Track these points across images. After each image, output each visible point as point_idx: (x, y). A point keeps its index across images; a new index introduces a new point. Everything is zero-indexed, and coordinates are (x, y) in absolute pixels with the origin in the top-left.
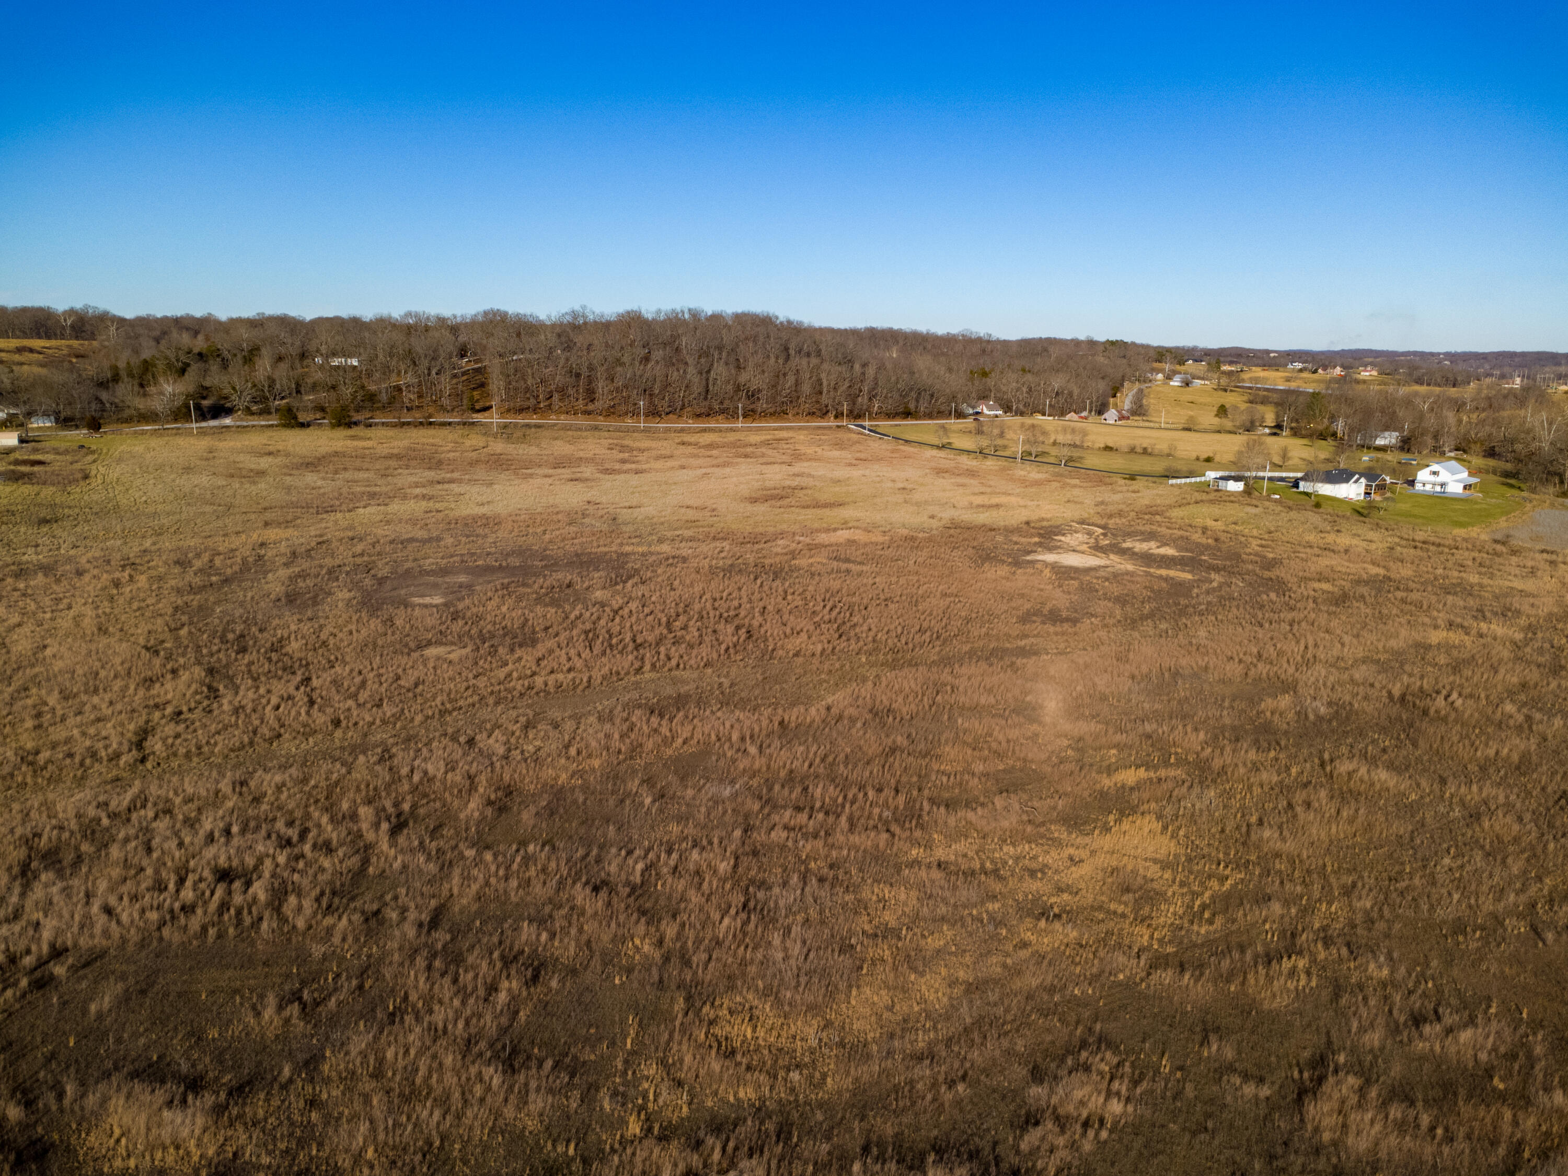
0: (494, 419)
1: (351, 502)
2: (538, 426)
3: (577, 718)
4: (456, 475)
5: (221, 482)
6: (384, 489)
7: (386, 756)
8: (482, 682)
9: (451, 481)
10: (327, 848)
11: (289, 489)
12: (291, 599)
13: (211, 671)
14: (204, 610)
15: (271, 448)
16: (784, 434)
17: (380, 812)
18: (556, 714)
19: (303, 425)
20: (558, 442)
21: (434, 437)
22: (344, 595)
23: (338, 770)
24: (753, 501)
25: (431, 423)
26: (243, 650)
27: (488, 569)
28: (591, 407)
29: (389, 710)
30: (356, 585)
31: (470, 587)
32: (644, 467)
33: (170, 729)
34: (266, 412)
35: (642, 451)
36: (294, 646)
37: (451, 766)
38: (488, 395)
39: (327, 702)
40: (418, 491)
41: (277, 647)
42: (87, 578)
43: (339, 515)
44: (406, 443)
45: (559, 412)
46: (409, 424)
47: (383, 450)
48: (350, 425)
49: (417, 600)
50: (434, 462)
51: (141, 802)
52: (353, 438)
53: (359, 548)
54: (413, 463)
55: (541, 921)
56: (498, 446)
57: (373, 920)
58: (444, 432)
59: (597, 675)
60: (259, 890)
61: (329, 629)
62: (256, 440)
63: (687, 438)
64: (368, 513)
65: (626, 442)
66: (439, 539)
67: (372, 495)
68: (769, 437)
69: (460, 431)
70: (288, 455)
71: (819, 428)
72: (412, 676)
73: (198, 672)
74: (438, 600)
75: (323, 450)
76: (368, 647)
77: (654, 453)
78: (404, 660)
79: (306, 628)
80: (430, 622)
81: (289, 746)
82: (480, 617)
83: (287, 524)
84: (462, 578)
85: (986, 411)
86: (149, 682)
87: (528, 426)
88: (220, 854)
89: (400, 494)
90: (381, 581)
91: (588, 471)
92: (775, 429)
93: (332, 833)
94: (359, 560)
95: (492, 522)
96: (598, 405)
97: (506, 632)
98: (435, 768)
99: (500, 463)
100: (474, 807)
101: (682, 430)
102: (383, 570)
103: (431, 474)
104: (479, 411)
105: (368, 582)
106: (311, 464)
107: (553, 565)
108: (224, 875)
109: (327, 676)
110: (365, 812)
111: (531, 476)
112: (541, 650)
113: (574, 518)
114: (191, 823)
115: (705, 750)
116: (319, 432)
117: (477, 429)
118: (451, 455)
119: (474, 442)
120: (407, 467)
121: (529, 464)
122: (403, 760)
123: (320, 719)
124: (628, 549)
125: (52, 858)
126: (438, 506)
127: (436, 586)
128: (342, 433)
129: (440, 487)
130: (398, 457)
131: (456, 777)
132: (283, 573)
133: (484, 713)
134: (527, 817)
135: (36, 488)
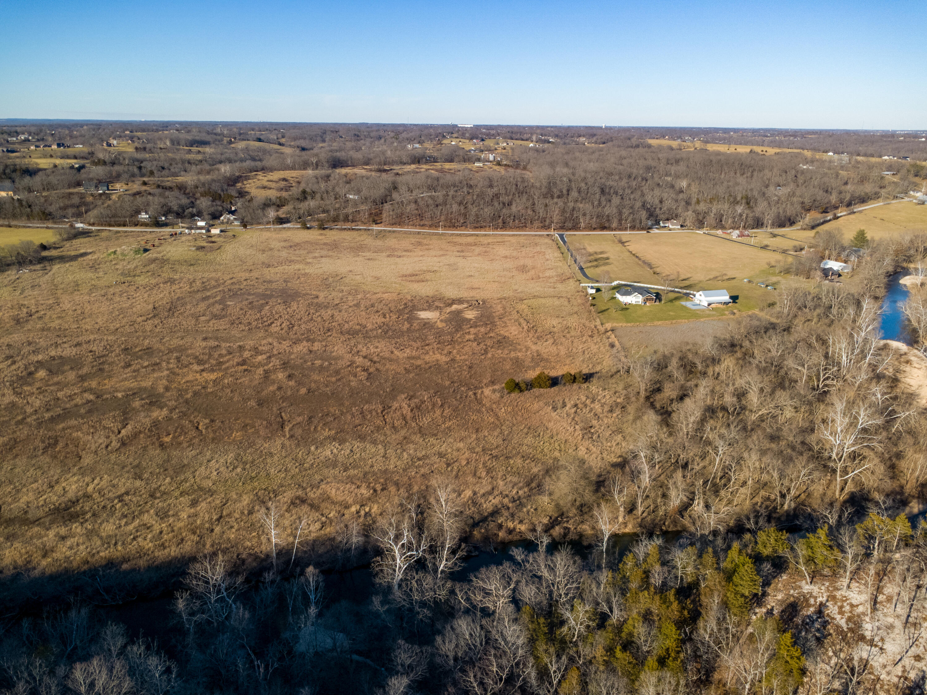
0: (379, 228)
2: (394, 232)
9: (327, 257)
19: (308, 228)
20: (394, 240)
21: (349, 235)
43: (269, 269)
48: (324, 229)
56: (368, 241)
63: (457, 239)
67: (291, 261)
75: (304, 240)
84: (252, 297)
85: (670, 226)
87: (390, 231)
101: (460, 235)
103: (325, 253)
116: (311, 232)
118: (345, 244)
128: (319, 232)
130: (325, 244)
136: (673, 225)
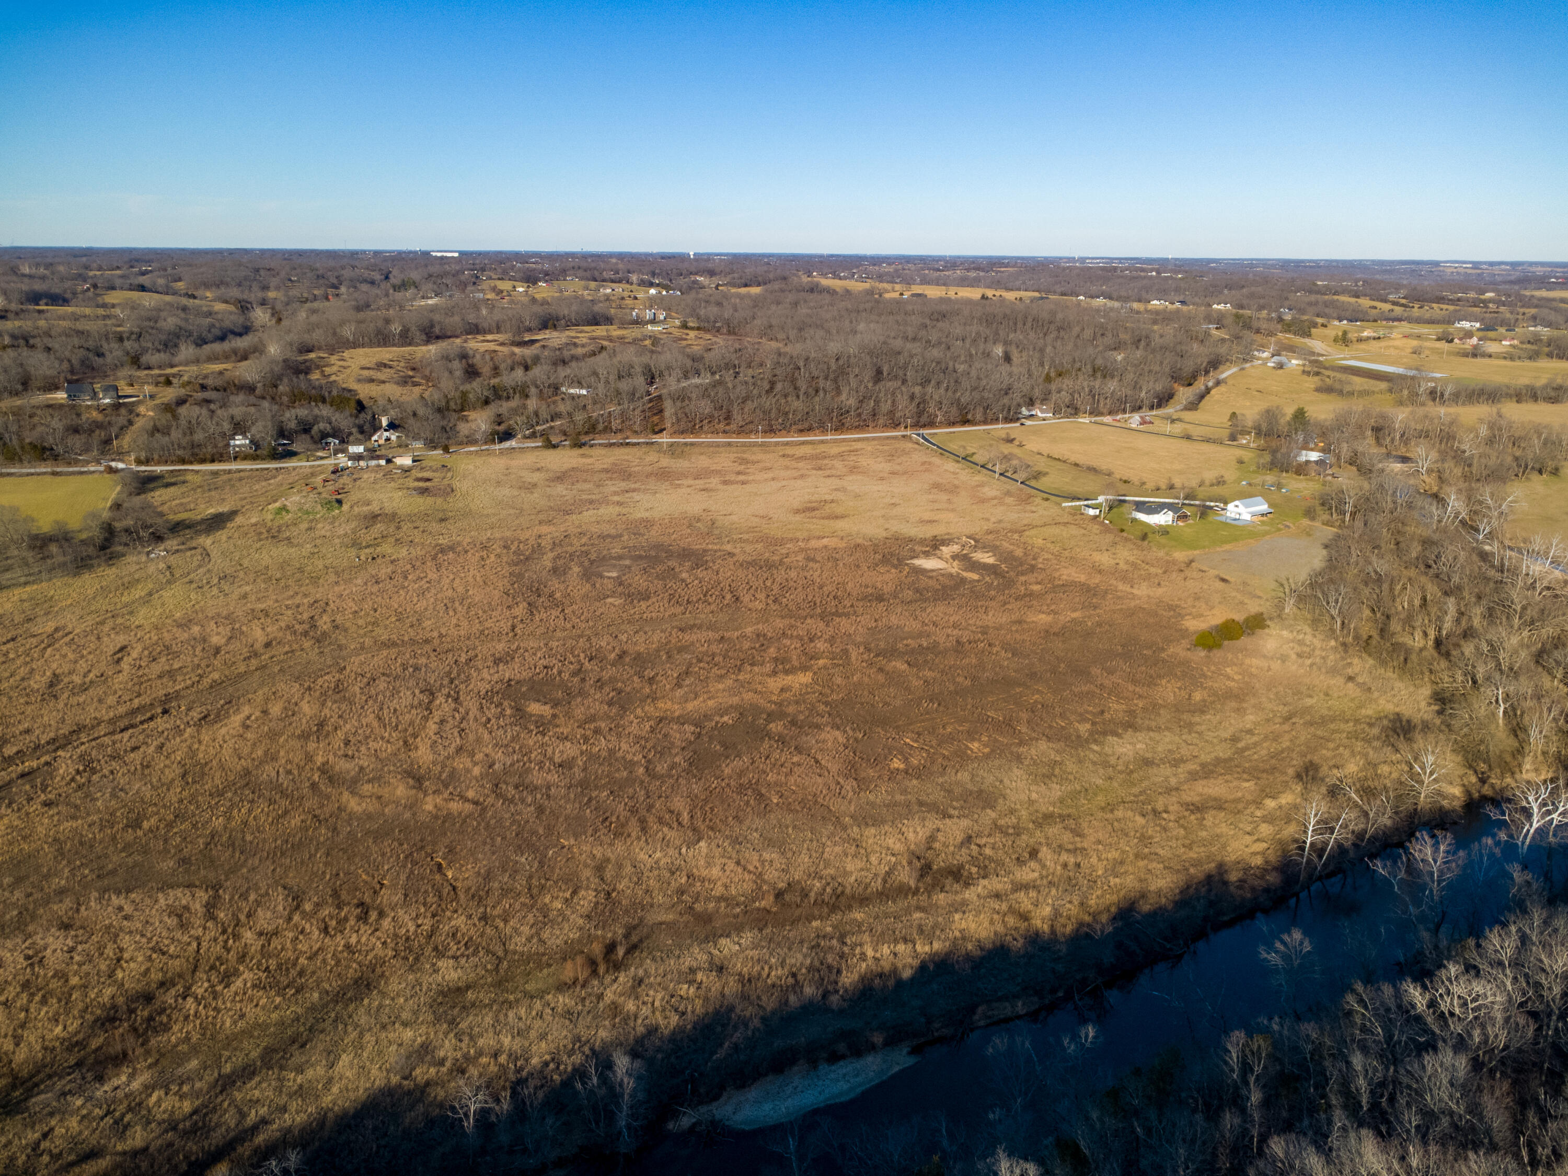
0: (664, 439)
1: (579, 506)
2: (692, 444)
3: (653, 631)
4: (637, 486)
5: (516, 493)
6: (598, 497)
7: (589, 639)
8: (624, 615)
9: (634, 490)
10: (571, 663)
11: (549, 497)
12: (555, 570)
13: (529, 604)
14: (520, 576)
15: (539, 466)
16: (859, 445)
17: (586, 656)
18: (647, 629)
19: (555, 447)
20: (703, 457)
21: (628, 454)
22: (576, 569)
23: (574, 642)
24: (797, 511)
25: (628, 444)
26: (539, 596)
27: (640, 557)
28: (727, 428)
29: (591, 623)
30: (581, 564)
31: (629, 567)
32: (751, 478)
33: (521, 626)
34: (533, 436)
35: (754, 463)
36: (558, 595)
37: (608, 644)
38: (662, 419)
39: (571, 620)
40: (616, 498)
41: (551, 595)
42: (469, 554)
43: (574, 517)
44: (611, 460)
45: (706, 433)
46: (614, 444)
47: (599, 466)
48: (581, 445)
49: (606, 574)
50: (625, 474)
51: (518, 648)
52: (583, 456)
53: (583, 541)
54: (615, 476)
55: (623, 682)
56: (665, 462)
57: (583, 680)
58: (635, 450)
59: (667, 614)
60: (555, 671)
61: (570, 588)
62: (530, 459)
63: (789, 451)
64: (589, 515)
65: (745, 456)
66: (621, 536)
67: (591, 502)
68: (843, 449)
69: (644, 449)
70: (547, 471)
71: (888, 438)
72: (601, 610)
73: (525, 604)
74: (614, 574)
75: (566, 466)
76: (585, 597)
77: (761, 465)
78: (597, 604)
79: (562, 587)
80: (610, 586)
81: (559, 634)
82: (630, 585)
83: (549, 522)
84: (627, 562)
85: (1039, 414)
86: (509, 607)
87: (686, 444)
88: (543, 662)
89: (605, 501)
90: (592, 562)
91: (714, 481)
92: (855, 440)
93: (572, 659)
94: (583, 549)
95: (648, 523)
96: (733, 427)
97: (639, 593)
98: (603, 644)
99: (664, 475)
100: (613, 656)
101: (787, 444)
102: (593, 556)
103: (623, 485)
104: (656, 433)
105: (586, 563)
106: (560, 478)
107: (670, 554)
108: (545, 667)
109: (570, 609)
110: (582, 655)
111: (679, 486)
112: (650, 602)
113: (692, 522)
114: (535, 654)
115: (692, 644)
116: (563, 452)
117: (655, 447)
118: (637, 469)
119: (651, 458)
120: (611, 479)
121: (683, 475)
122: (594, 640)
123: (569, 626)
124: (710, 546)
125: (500, 660)
126: (624, 511)
127: (614, 566)
128: (577, 452)
129: (627, 495)
130: (606, 471)
131: (609, 647)
132: (551, 555)
133: (623, 627)
134: (627, 660)
135: (433, 499)
136: (1042, 411)
